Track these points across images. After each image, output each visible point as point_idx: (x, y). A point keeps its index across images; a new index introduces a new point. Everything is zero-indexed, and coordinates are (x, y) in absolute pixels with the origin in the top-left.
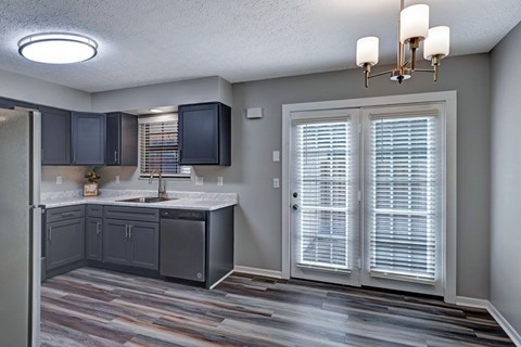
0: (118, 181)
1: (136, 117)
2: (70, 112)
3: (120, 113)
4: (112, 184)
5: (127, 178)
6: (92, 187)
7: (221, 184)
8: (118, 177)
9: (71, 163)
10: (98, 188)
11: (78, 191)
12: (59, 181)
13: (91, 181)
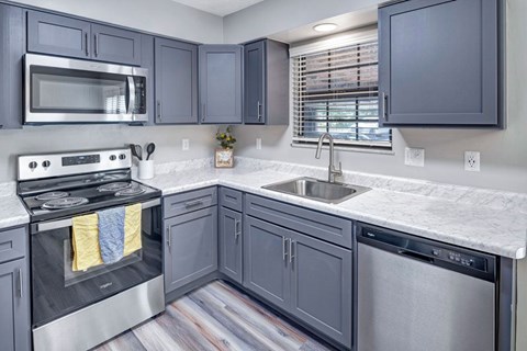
0: (259, 147)
1: (287, 47)
2: (196, 45)
3: (264, 40)
4: (251, 150)
5: (273, 143)
6: (225, 155)
7: (477, 168)
8: (259, 141)
9: (200, 121)
10: (234, 154)
11: (208, 159)
12: (185, 147)
13: (225, 146)
